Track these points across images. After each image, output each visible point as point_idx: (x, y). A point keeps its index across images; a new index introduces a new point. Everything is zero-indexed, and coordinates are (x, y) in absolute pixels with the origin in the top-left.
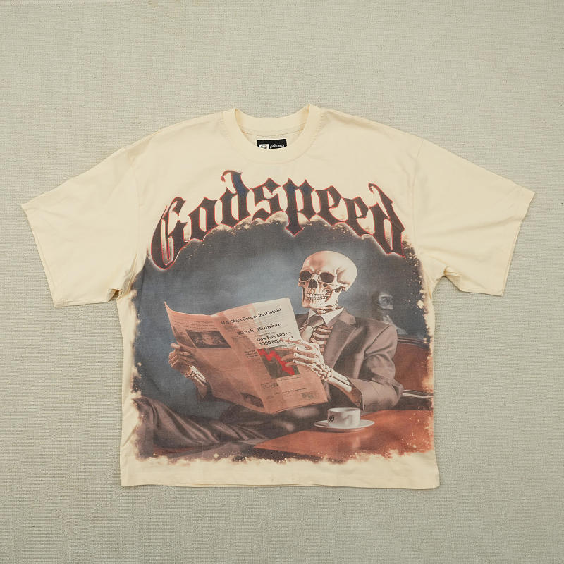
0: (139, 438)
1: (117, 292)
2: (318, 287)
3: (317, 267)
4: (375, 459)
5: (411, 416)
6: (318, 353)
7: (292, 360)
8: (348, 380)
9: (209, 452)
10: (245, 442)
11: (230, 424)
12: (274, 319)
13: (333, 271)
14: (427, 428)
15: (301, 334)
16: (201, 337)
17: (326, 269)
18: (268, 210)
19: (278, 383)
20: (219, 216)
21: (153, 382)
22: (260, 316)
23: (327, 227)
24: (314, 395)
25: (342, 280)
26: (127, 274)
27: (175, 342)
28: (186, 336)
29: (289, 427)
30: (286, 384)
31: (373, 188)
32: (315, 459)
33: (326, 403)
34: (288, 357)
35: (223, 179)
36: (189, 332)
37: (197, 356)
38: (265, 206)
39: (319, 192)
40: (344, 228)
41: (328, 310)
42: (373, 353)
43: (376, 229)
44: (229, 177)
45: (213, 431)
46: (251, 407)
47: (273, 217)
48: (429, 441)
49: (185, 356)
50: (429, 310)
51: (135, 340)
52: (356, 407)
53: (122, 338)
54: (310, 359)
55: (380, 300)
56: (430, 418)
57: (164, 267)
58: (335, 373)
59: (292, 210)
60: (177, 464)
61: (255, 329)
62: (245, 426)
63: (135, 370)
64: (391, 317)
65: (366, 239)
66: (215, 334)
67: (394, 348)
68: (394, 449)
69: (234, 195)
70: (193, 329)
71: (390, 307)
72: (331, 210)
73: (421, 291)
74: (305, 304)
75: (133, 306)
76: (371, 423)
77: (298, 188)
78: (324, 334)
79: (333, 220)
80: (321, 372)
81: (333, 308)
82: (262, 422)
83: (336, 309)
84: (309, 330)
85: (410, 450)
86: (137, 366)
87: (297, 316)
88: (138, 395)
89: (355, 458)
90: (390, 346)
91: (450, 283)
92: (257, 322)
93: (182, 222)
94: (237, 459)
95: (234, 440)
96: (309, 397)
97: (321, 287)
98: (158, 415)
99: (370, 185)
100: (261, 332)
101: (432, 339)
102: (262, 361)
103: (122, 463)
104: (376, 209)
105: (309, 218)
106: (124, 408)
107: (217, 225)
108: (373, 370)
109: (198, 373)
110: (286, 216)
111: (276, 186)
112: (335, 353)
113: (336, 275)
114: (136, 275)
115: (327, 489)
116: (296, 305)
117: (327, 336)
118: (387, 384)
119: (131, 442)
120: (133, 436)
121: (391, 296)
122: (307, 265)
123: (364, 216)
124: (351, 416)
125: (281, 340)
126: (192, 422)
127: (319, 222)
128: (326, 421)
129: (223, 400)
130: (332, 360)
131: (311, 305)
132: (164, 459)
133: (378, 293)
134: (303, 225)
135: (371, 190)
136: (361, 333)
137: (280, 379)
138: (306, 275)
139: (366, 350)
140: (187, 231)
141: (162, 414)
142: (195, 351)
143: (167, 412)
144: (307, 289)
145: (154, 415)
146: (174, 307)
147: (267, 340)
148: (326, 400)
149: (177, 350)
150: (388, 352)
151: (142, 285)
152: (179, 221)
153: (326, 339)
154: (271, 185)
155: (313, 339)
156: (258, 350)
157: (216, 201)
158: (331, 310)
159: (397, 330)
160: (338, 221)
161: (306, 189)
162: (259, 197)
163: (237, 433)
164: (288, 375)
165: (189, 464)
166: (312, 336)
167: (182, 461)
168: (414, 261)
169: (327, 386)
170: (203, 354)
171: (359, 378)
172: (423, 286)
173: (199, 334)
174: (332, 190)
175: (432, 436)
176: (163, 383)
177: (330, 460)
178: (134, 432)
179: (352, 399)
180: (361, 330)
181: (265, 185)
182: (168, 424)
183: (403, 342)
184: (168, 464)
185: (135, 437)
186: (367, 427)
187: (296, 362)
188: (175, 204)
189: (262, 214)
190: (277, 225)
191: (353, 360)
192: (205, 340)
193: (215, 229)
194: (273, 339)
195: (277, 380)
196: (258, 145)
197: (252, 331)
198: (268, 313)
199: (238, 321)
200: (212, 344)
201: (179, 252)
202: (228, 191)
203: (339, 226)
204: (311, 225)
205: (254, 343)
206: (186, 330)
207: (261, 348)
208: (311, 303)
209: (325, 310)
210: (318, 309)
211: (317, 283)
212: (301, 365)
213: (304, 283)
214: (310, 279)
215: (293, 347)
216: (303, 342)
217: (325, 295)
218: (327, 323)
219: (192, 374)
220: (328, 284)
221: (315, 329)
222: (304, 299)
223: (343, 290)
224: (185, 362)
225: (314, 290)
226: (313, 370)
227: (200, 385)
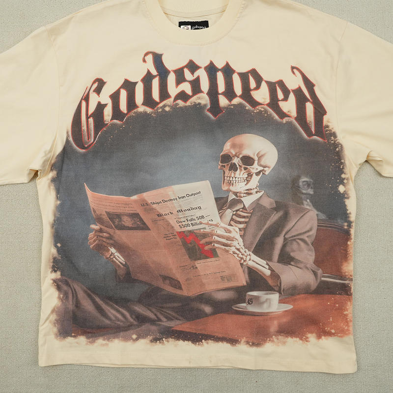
0: (58, 318)
1: (36, 174)
2: (238, 169)
3: (237, 150)
4: (293, 343)
5: (330, 300)
6: (238, 236)
7: (211, 243)
8: (267, 264)
9: (128, 333)
10: (163, 323)
11: (148, 306)
12: (194, 202)
13: (254, 155)
14: (345, 313)
15: (221, 217)
16: (120, 218)
17: (246, 152)
18: (189, 91)
19: (197, 265)
20: (139, 98)
21: (72, 263)
22: (180, 198)
23: (249, 110)
24: (233, 279)
25: (262, 163)
26: (45, 156)
27: (94, 224)
28: (105, 217)
29: (208, 309)
30: (204, 266)
31: (295, 71)
32: (233, 341)
33: (244, 286)
34: (207, 240)
35: (144, 61)
36: (108, 213)
37: (116, 238)
38: (186, 87)
39: (241, 75)
40: (266, 111)
41: (248, 193)
42: (292, 237)
43: (298, 112)
44: (150, 58)
45: (132, 312)
46: (169, 289)
47: (194, 100)
48: (348, 326)
49: (104, 238)
50: (350, 195)
51: (54, 220)
52: (275, 291)
53: (41, 218)
54: (229, 242)
55: (301, 184)
56: (349, 303)
57: (83, 147)
58: (254, 257)
59: (213, 93)
60: (96, 344)
61: (175, 212)
62: (162, 307)
63: (54, 251)
64: (311, 201)
65: (287, 122)
66: (135, 216)
67: (313, 232)
68: (312, 332)
69: (155, 77)
70: (112, 211)
71: (311, 191)
72: (252, 93)
73: (343, 176)
75: (52, 187)
76: (289, 307)
77: (220, 70)
78: (244, 217)
79: (254, 103)
80: (240, 256)
81: (254, 191)
82: (180, 304)
83: (256, 192)
84: (229, 213)
85: (329, 334)
86: (56, 246)
87: (217, 200)
88: (57, 275)
89: (273, 341)
90: (310, 230)
91: (372, 169)
92: (176, 205)
93: (103, 102)
94: (155, 340)
95: (152, 322)
96: (228, 280)
97: (241, 170)
98: (77, 296)
99: (293, 68)
100: (181, 215)
101: (353, 224)
102: (180, 243)
103: (40, 342)
104: (298, 92)
105: (230, 100)
106: (43, 289)
107: (138, 107)
108: (292, 254)
109: (117, 254)
110: (207, 98)
111: (198, 68)
112: (255, 236)
113: (256, 158)
114: (56, 156)
115: (245, 371)
116: (216, 188)
117: (247, 220)
118: (307, 268)
119: (50, 322)
120: (51, 317)
121: (311, 180)
122: (227, 148)
123: (286, 98)
124: (269, 299)
125: (201, 223)
126: (112, 303)
127: (240, 105)
128: (244, 305)
129: (141, 282)
130: (252, 244)
131: (232, 188)
132: (82, 339)
133: (299, 177)
134: (224, 108)
135: (294, 73)
136: (281, 217)
137: (199, 261)
138: (226, 158)
139: (286, 233)
140: (108, 112)
141: (81, 294)
142: (115, 233)
143: (85, 292)
144: (227, 172)
145: (73, 296)
146: (94, 189)
147: (186, 223)
148: (245, 284)
149: (96, 231)
150: (307, 237)
151: (62, 166)
152: (99, 103)
153: (246, 222)
154: (193, 67)
155: (232, 223)
156: (177, 232)
157: (137, 83)
158: (251, 194)
159: (317, 215)
160: (260, 104)
161: (228, 71)
162: (180, 79)
163: (156, 315)
164: (206, 257)
165: (107, 345)
166: (232, 219)
167: (100, 341)
168: (336, 145)
169: (246, 270)
170: (122, 236)
171: (279, 261)
172: (346, 170)
173: (119, 216)
174: (254, 72)
175: (351, 321)
176: (81, 264)
177: (248, 343)
178: (53, 311)
179: (270, 282)
180: (280, 214)
181: (186, 66)
182: (87, 305)
183: (323, 226)
184: (87, 344)
185: (54, 317)
186: (286, 311)
187: (216, 245)
188: (96, 85)
189: (183, 96)
190: (198, 107)
191: (272, 244)
192: (124, 222)
193: (135, 110)
194: (192, 222)
195: (196, 263)
196: (180, 26)
197: (172, 213)
198: (188, 195)
199: (158, 203)
200: (131, 226)
201: (100, 133)
202: (149, 72)
203: (260, 109)
204: (232, 107)
205: (173, 225)
206: (106, 212)
207: (180, 230)
208: (231, 186)
209: (245, 193)
210: (238, 192)
211: (238, 166)
212: (220, 248)
213: (224, 166)
214: (230, 162)
215: (213, 230)
216: (222, 225)
217: (245, 179)
218: (247, 206)
219: (111, 255)
220: (249, 167)
221: (235, 213)
222: (224, 182)
223: (263, 174)
224: (104, 243)
225: (235, 174)
226: (232, 253)
227: (119, 266)
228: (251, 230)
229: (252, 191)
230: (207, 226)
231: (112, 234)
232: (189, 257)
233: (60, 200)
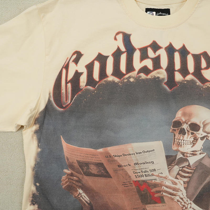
1: (22, 127)
2: (187, 134)
3: (187, 118)
6: (182, 188)
13: (200, 123)
15: (169, 171)
16: (88, 166)
17: (194, 120)
18: (150, 67)
19: (147, 209)
20: (110, 69)
21: (47, 199)
22: (137, 153)
23: (199, 86)
26: (31, 113)
27: (67, 169)
28: (76, 165)
34: (158, 189)
35: (115, 39)
36: (79, 162)
37: (84, 182)
38: (149, 63)
39: (195, 56)
41: (194, 154)
44: (120, 37)
47: (154, 74)
49: (74, 180)
51: (35, 165)
53: (25, 161)
54: (175, 192)
57: (61, 107)
59: (171, 69)
61: (132, 164)
63: (34, 188)
66: (100, 165)
69: (123, 52)
70: (82, 160)
72: (203, 72)
74: (175, 148)
75: (35, 137)
77: (177, 51)
78: (188, 173)
80: (183, 203)
83: (200, 154)
84: (176, 169)
86: (35, 185)
87: (167, 157)
88: (35, 207)
92: (134, 159)
93: (79, 71)
97: (188, 134)
100: (137, 167)
102: (135, 190)
105: (184, 76)
107: (108, 77)
109: (83, 194)
110: (165, 73)
111: (159, 48)
113: (202, 126)
114: (39, 112)
116: (167, 148)
117: (190, 175)
122: (179, 115)
125: (153, 175)
127: (192, 81)
130: (193, 195)
131: (180, 149)
134: (179, 82)
137: (149, 205)
138: (177, 124)
140: (83, 80)
142: (83, 178)
144: (177, 135)
146: (68, 141)
147: (141, 174)
149: (68, 175)
151: (44, 120)
152: (77, 71)
153: (189, 177)
154: (155, 46)
155: (178, 177)
156: (133, 181)
157: (108, 56)
158: (196, 155)
160: (208, 81)
161: (184, 52)
162: (144, 56)
164: (155, 203)
166: (178, 174)
170: (88, 181)
173: (87, 164)
174: (205, 55)
181: (150, 46)
187: (164, 194)
188: (75, 56)
189: (145, 70)
190: (157, 80)
192: (91, 169)
193: (106, 79)
194: (145, 173)
195: (146, 207)
196: (146, 12)
197: (129, 165)
198: (144, 152)
199: (119, 156)
200: (97, 173)
201: (76, 96)
202: (119, 49)
203: (208, 85)
204: (185, 82)
205: (130, 175)
206: (77, 160)
207: (135, 179)
208: (180, 147)
209: (191, 154)
210: (185, 153)
211: (186, 131)
212: (167, 196)
213: (175, 130)
214: (180, 127)
215: (162, 182)
216: (170, 178)
217: (191, 142)
218: (191, 164)
219: (79, 195)
220: (195, 132)
221: (181, 169)
222: (174, 143)
223: (207, 139)
224: (74, 185)
225: (183, 137)
226: (176, 201)
227: (85, 204)
228: (193, 184)
229: (197, 153)
230: (157, 178)
231: (81, 178)
232: (141, 201)
233: (41, 148)
